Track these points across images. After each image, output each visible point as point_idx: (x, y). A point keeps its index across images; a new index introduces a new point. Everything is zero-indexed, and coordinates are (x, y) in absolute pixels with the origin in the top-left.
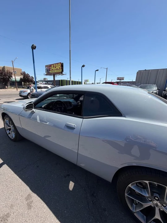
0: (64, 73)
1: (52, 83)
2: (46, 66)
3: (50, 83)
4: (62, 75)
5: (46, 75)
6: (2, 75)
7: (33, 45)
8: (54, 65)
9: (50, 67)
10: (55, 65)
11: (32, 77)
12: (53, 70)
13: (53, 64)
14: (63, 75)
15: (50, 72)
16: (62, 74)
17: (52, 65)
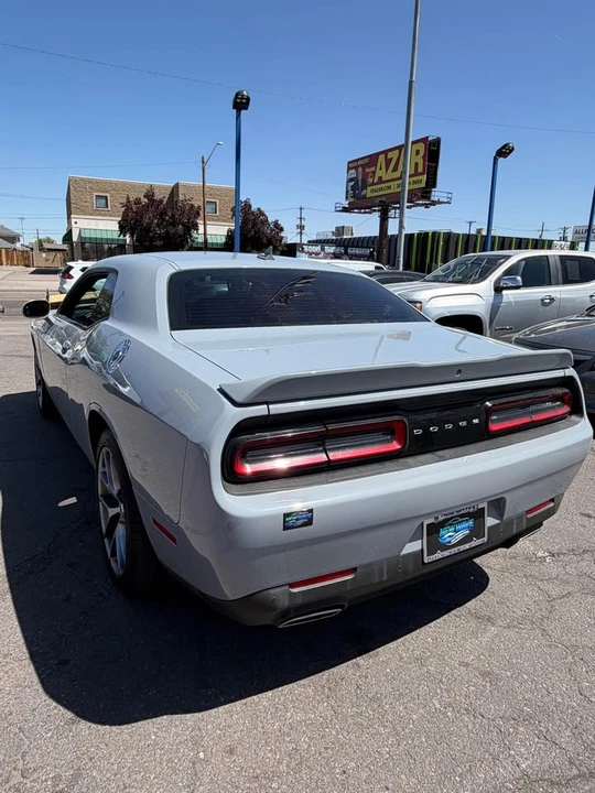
0: (436, 194)
1: (368, 251)
2: (353, 165)
3: (357, 251)
4: (427, 206)
5: (345, 210)
6: (163, 220)
7: (237, 94)
8: (390, 155)
9: (368, 170)
10: (394, 155)
11: (276, 224)
12: (381, 181)
13: (385, 152)
14: (434, 203)
15: (369, 193)
16: (428, 198)
17: (382, 158)
